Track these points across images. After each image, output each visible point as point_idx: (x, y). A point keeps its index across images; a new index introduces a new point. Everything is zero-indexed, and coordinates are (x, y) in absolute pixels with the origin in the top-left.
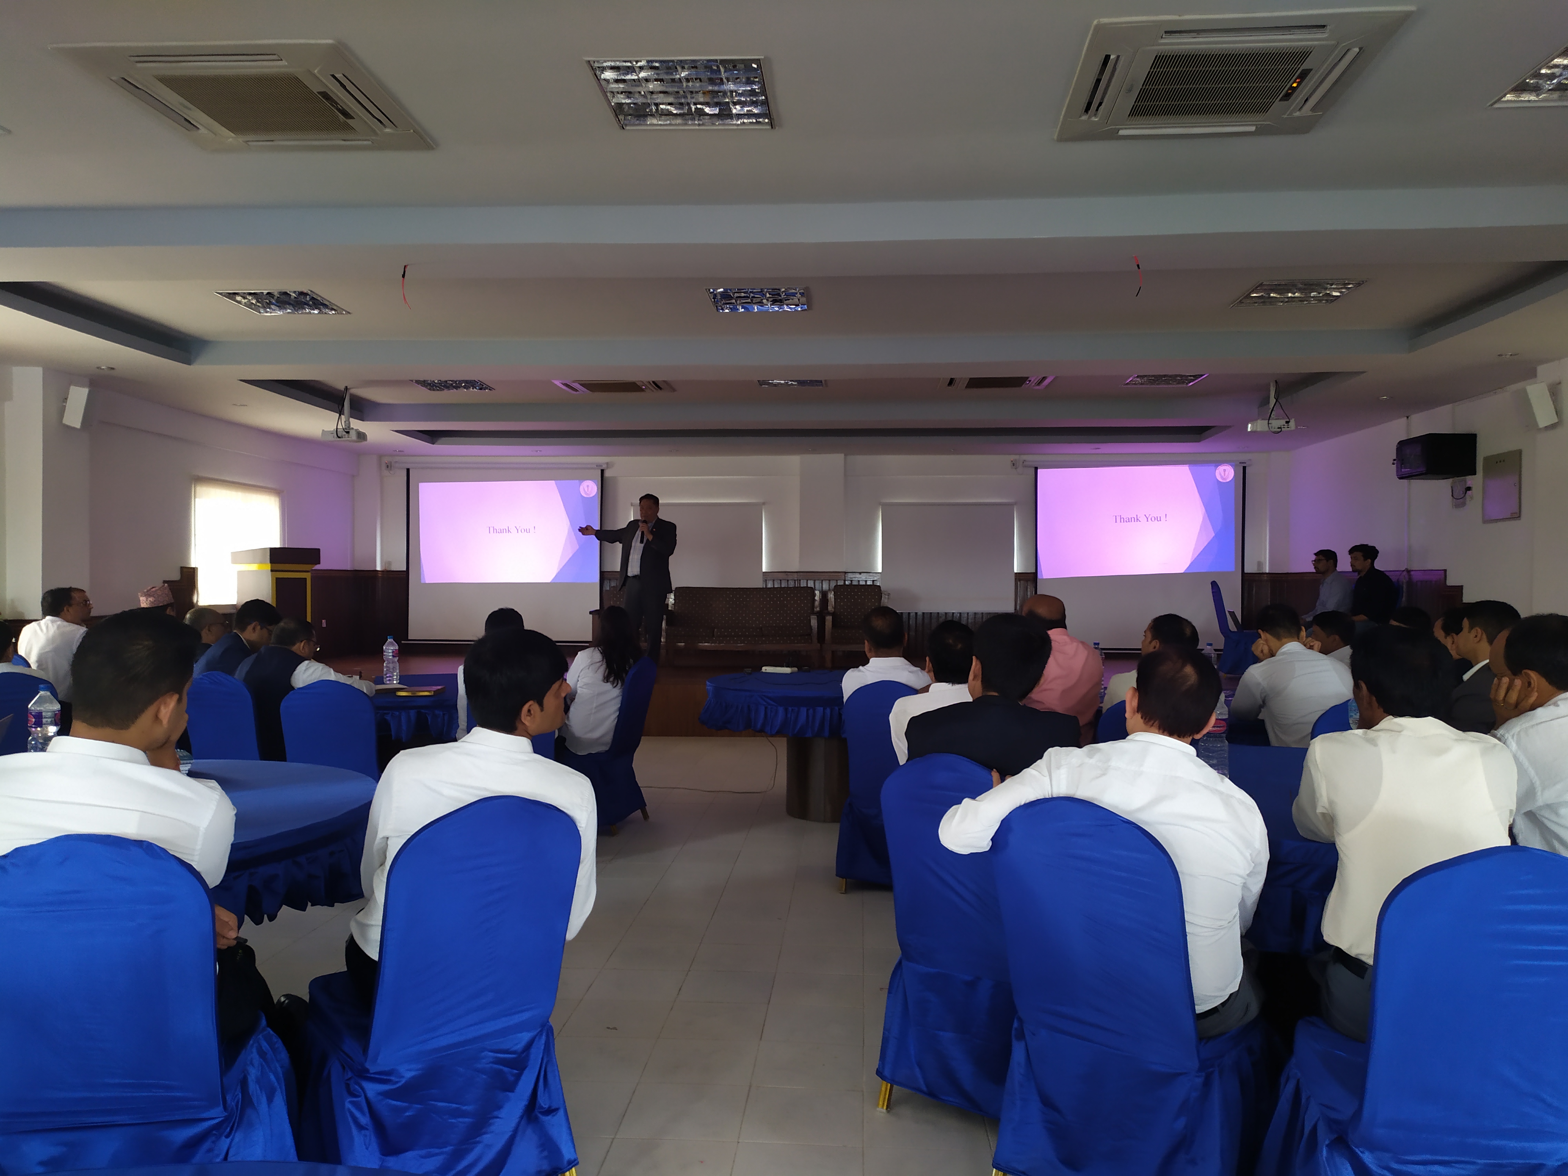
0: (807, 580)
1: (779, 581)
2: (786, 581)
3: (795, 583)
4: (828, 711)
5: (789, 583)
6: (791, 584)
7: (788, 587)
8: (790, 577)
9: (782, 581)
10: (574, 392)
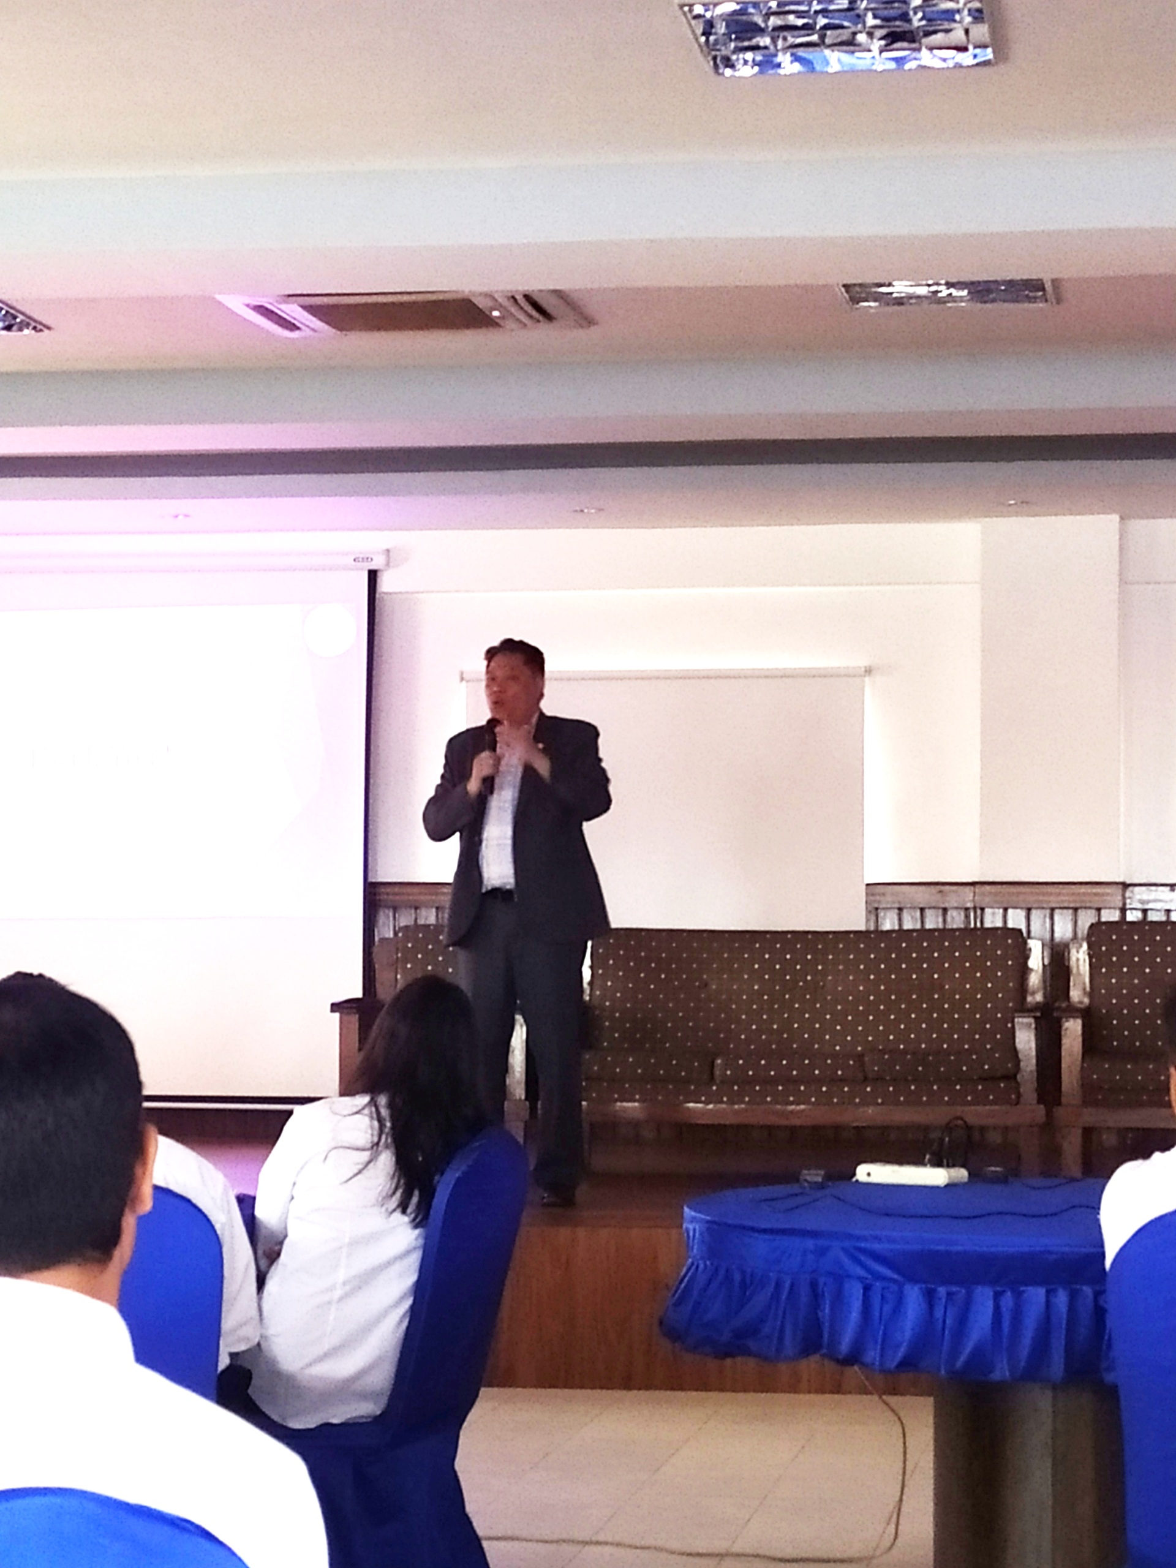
0: (1006, 910)
1: (918, 913)
2: (940, 911)
3: (967, 917)
5: (949, 919)
6: (956, 920)
7: (944, 929)
8: (952, 899)
9: (928, 913)
10: (287, 333)
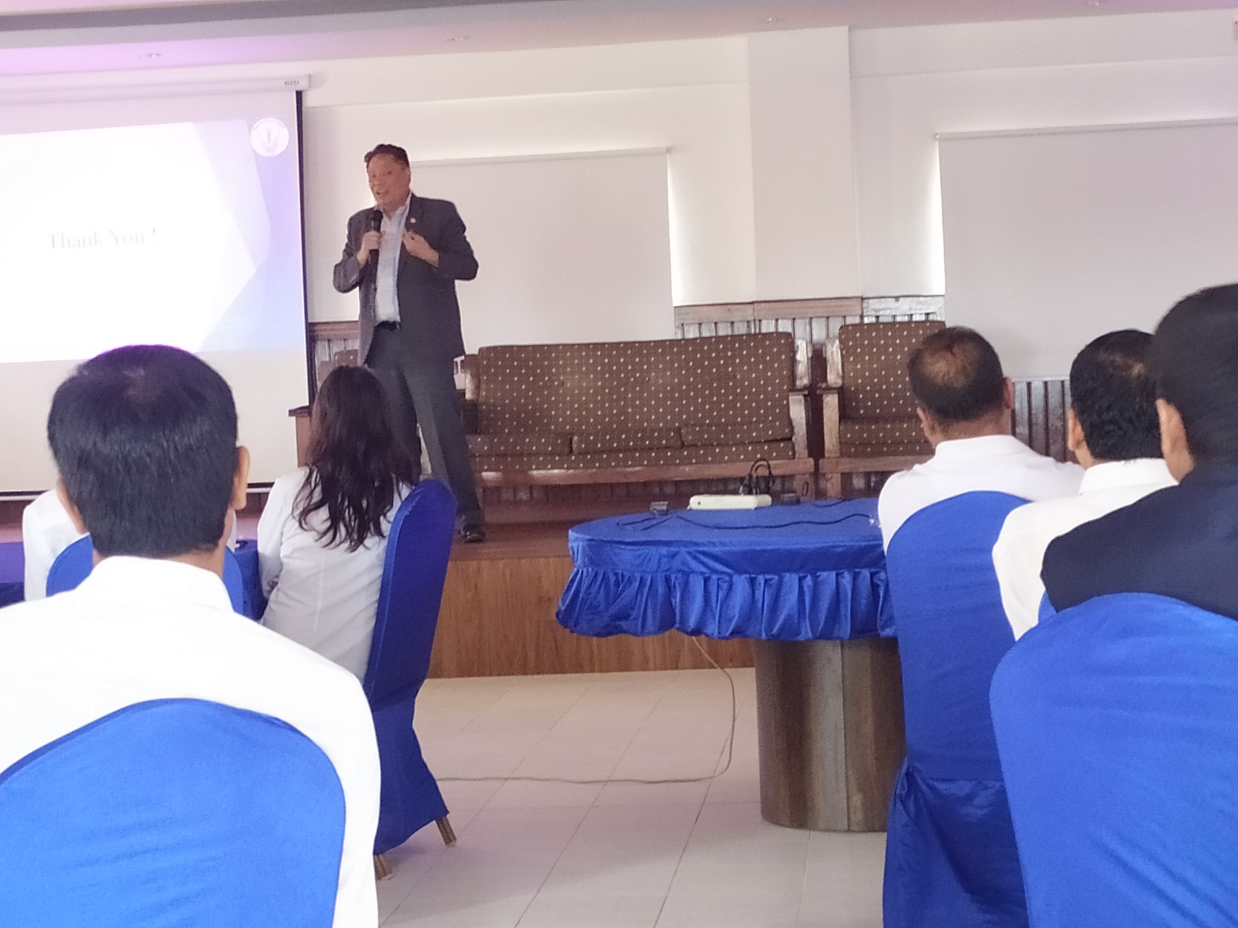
0: (777, 320)
1: (713, 325)
2: (729, 325)
3: (748, 327)
4: (847, 579)
5: (736, 328)
6: (741, 329)
7: (733, 335)
8: (737, 315)
9: (719, 325)
